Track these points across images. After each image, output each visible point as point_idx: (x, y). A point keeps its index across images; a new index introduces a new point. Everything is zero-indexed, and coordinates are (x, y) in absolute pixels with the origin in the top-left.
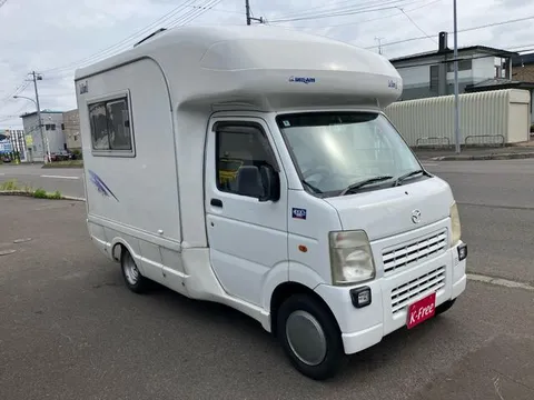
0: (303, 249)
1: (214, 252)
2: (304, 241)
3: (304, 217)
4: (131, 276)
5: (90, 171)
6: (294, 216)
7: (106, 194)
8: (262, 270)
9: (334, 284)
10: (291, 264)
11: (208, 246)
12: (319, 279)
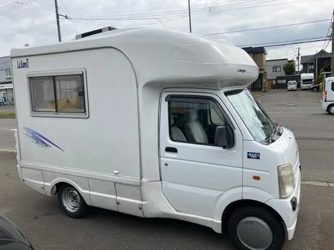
0: (257, 178)
1: (166, 184)
2: (257, 173)
3: (258, 158)
4: (70, 206)
5: (24, 128)
6: (249, 157)
7: (47, 145)
8: (215, 193)
9: (281, 198)
10: (244, 188)
11: (161, 180)
12: (270, 196)
